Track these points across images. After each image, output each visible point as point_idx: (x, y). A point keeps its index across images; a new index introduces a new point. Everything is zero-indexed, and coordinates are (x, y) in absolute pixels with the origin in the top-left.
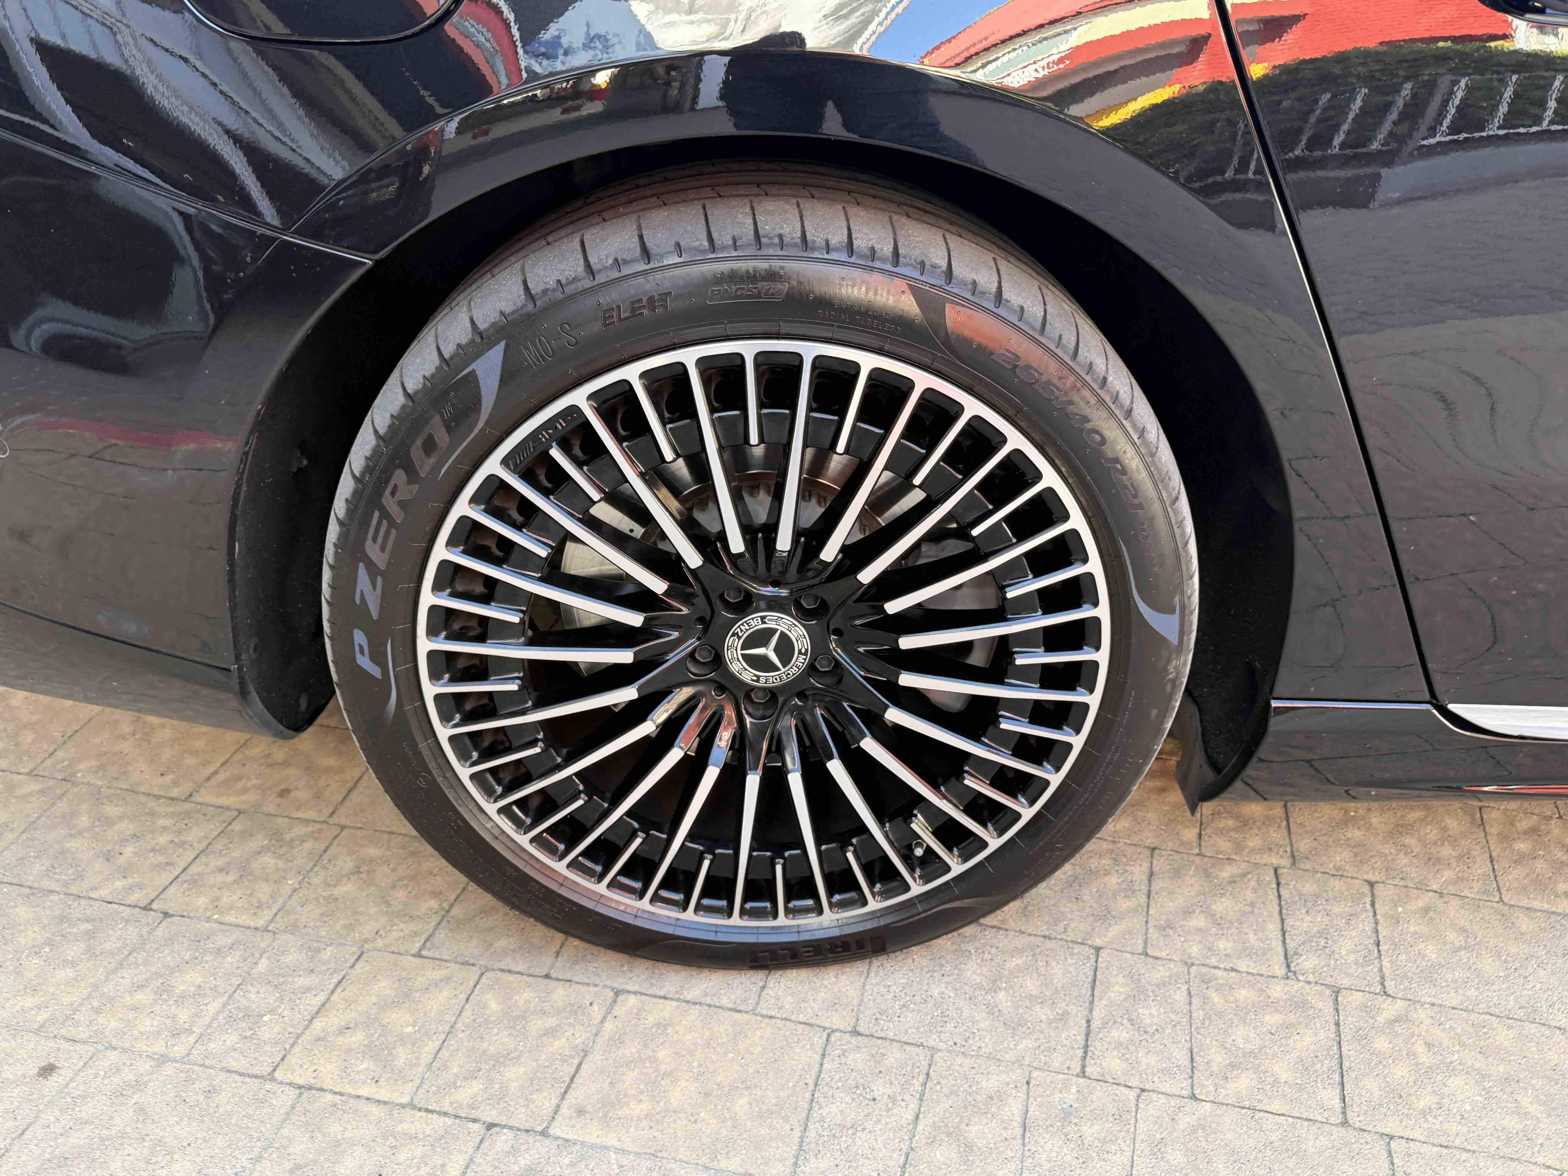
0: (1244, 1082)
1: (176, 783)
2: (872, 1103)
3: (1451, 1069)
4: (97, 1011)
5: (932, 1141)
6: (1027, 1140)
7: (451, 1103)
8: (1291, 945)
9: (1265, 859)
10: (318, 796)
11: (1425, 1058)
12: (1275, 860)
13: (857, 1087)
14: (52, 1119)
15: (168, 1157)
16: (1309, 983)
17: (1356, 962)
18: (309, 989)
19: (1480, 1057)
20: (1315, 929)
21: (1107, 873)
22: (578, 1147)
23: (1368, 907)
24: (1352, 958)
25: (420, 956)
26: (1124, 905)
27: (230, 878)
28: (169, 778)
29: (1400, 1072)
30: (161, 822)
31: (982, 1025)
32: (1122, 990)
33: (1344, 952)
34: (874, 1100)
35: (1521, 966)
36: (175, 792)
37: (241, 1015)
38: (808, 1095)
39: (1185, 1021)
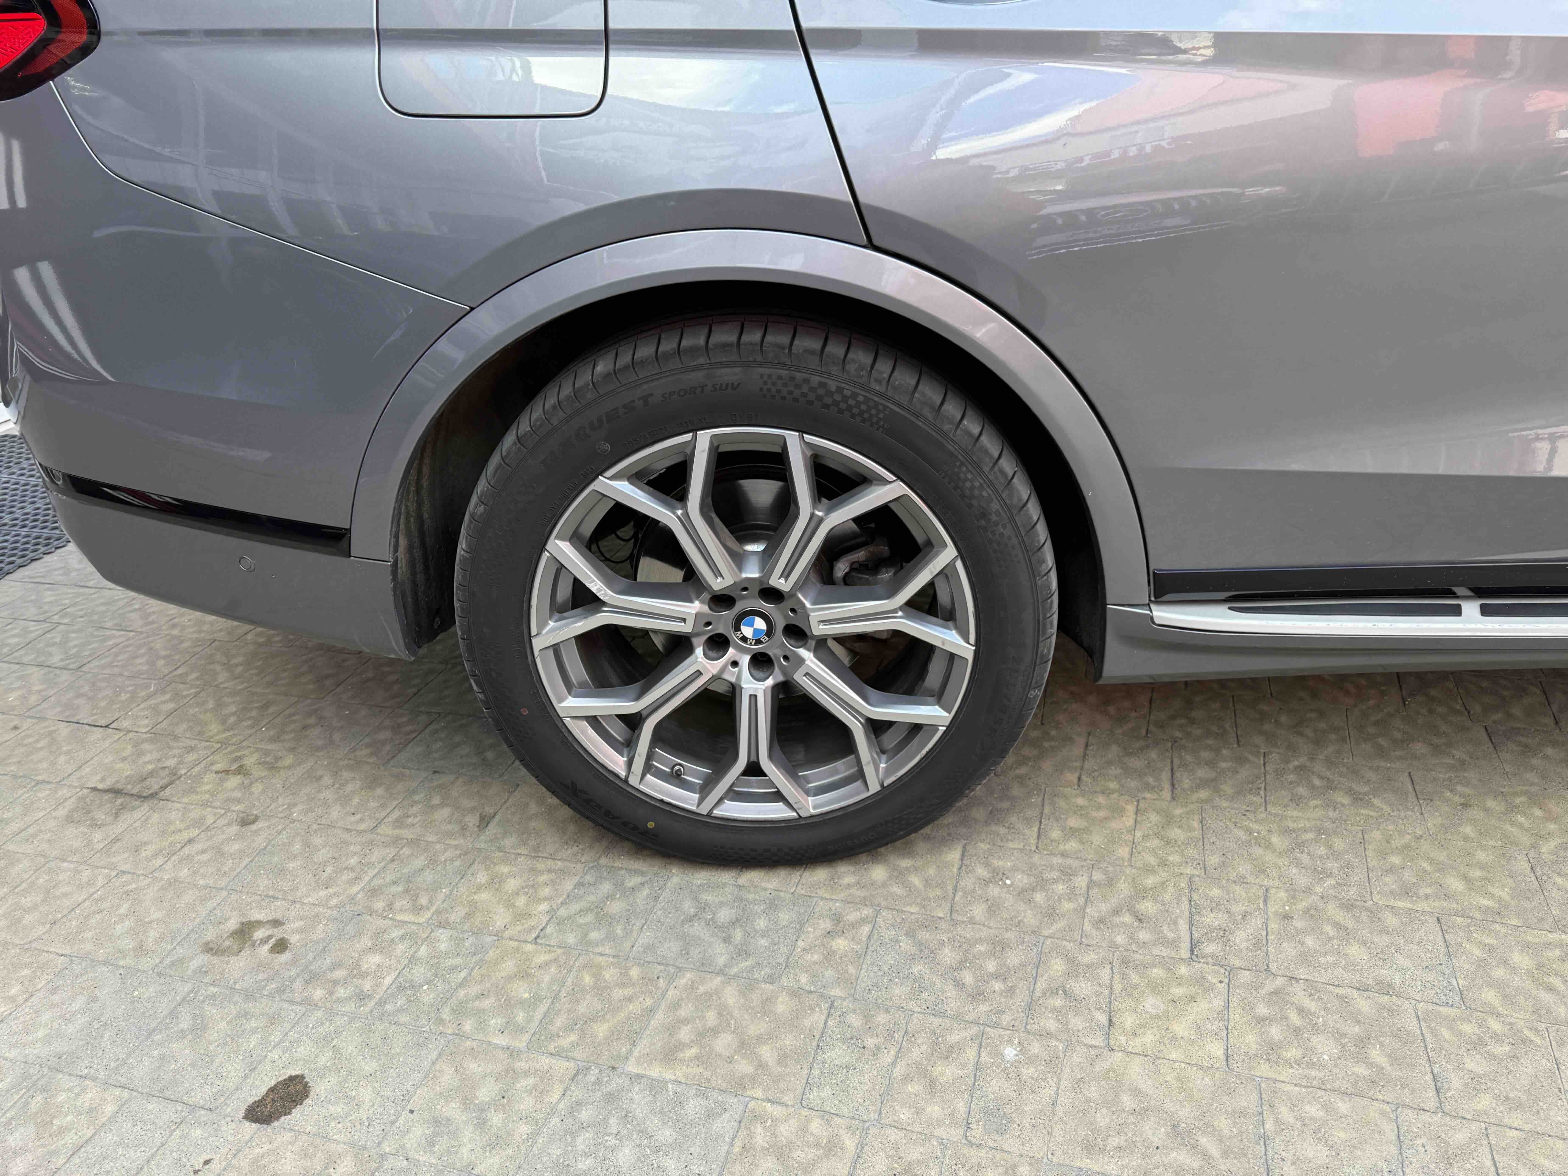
0: (1149, 1038)
1: (362, 820)
2: (861, 1050)
3: (1315, 1029)
4: (307, 982)
5: (907, 1078)
6: (977, 1078)
7: (555, 1048)
8: (1196, 935)
9: (1182, 870)
10: (464, 828)
11: (1295, 1019)
12: (1189, 871)
13: (852, 1039)
14: (277, 1057)
15: (356, 1084)
16: (1207, 964)
17: (1247, 949)
18: (456, 967)
19: (1340, 1020)
20: (1216, 924)
21: (1056, 881)
22: (645, 1080)
23: (1262, 906)
24: (1244, 944)
25: (536, 943)
26: (1067, 906)
27: (400, 889)
28: (358, 817)
29: (1275, 1032)
30: (352, 848)
31: (949, 994)
32: (1059, 968)
33: (1237, 941)
34: (864, 1048)
35: (1382, 952)
36: (362, 827)
37: (407, 985)
38: (815, 1043)
39: (1107, 992)
